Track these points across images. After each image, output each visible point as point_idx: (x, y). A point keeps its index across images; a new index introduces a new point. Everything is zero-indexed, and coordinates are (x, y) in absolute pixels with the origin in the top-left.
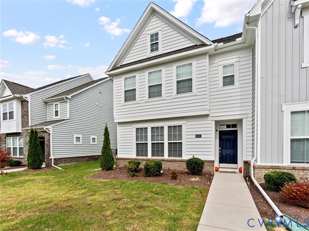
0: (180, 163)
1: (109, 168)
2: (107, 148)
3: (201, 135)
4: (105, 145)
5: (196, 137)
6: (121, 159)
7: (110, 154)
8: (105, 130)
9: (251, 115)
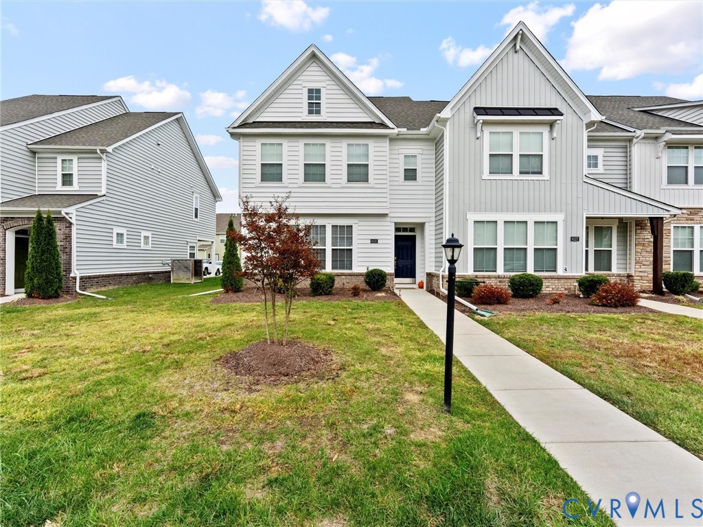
0: (350, 277)
3: (377, 240)
5: (371, 243)
9: (434, 219)
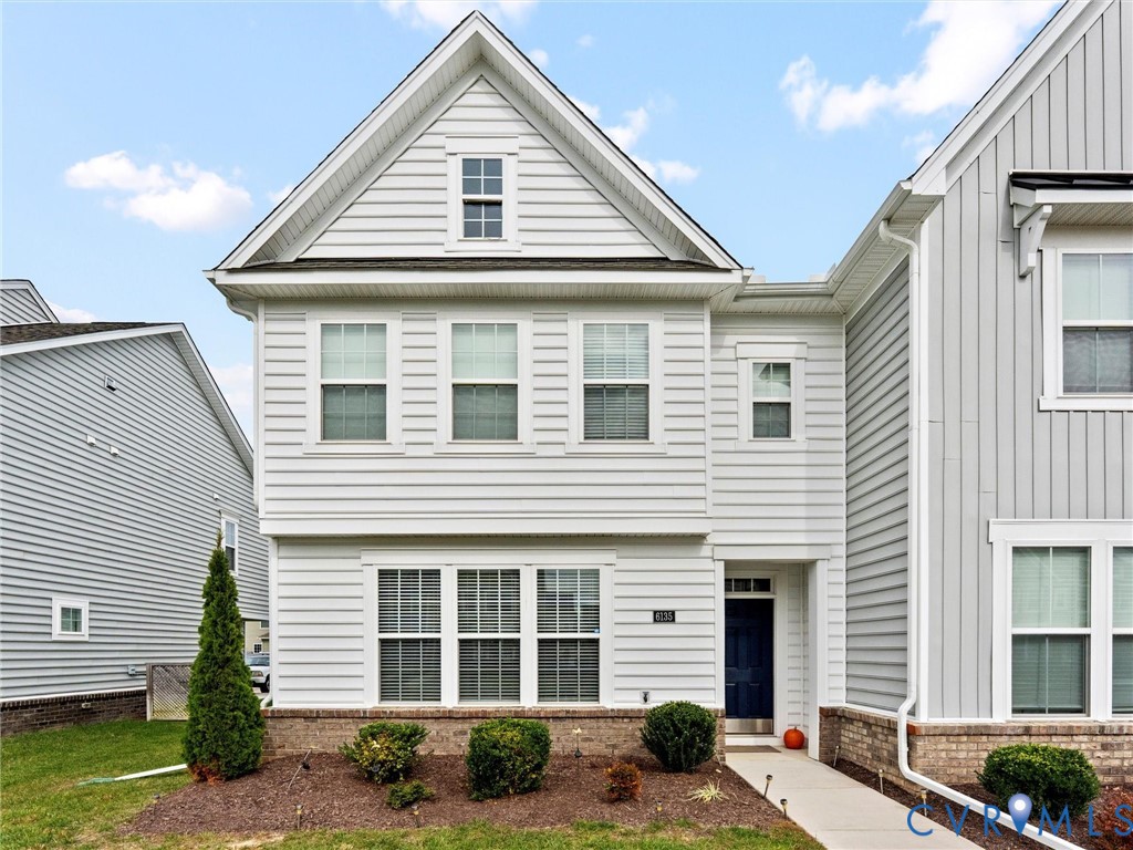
0: (593, 723)
1: (241, 767)
2: (228, 660)
3: (673, 613)
4: (215, 647)
5: (655, 620)
6: (295, 714)
7: (245, 696)
8: (211, 567)
9: (842, 551)
